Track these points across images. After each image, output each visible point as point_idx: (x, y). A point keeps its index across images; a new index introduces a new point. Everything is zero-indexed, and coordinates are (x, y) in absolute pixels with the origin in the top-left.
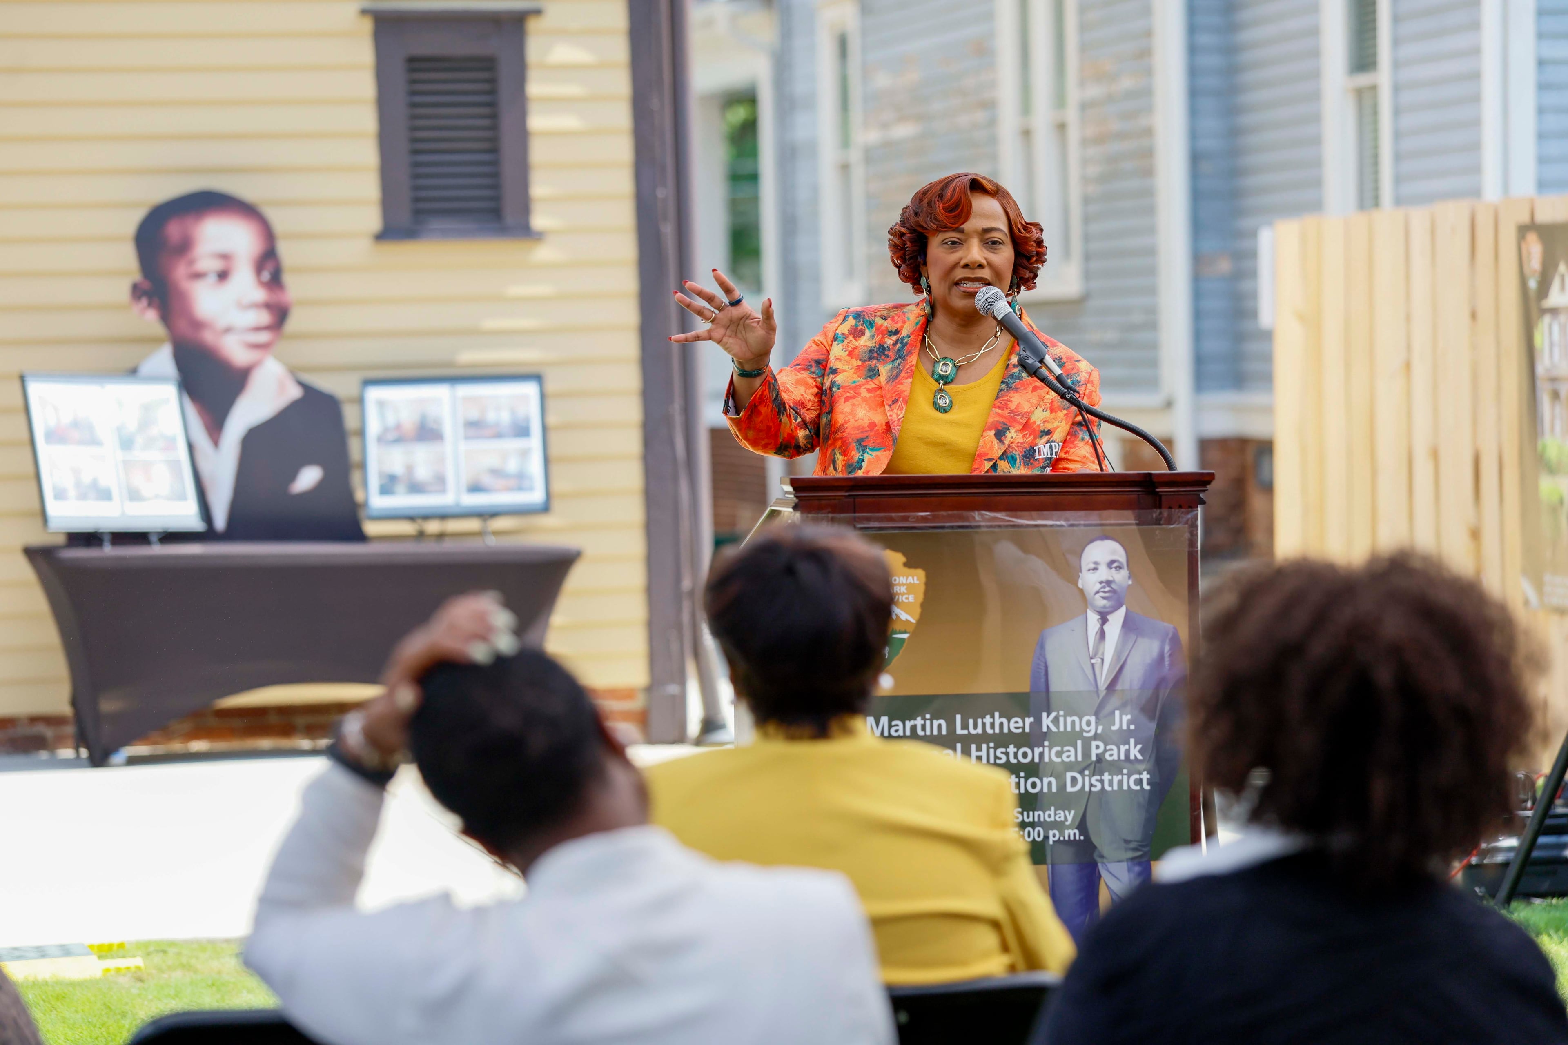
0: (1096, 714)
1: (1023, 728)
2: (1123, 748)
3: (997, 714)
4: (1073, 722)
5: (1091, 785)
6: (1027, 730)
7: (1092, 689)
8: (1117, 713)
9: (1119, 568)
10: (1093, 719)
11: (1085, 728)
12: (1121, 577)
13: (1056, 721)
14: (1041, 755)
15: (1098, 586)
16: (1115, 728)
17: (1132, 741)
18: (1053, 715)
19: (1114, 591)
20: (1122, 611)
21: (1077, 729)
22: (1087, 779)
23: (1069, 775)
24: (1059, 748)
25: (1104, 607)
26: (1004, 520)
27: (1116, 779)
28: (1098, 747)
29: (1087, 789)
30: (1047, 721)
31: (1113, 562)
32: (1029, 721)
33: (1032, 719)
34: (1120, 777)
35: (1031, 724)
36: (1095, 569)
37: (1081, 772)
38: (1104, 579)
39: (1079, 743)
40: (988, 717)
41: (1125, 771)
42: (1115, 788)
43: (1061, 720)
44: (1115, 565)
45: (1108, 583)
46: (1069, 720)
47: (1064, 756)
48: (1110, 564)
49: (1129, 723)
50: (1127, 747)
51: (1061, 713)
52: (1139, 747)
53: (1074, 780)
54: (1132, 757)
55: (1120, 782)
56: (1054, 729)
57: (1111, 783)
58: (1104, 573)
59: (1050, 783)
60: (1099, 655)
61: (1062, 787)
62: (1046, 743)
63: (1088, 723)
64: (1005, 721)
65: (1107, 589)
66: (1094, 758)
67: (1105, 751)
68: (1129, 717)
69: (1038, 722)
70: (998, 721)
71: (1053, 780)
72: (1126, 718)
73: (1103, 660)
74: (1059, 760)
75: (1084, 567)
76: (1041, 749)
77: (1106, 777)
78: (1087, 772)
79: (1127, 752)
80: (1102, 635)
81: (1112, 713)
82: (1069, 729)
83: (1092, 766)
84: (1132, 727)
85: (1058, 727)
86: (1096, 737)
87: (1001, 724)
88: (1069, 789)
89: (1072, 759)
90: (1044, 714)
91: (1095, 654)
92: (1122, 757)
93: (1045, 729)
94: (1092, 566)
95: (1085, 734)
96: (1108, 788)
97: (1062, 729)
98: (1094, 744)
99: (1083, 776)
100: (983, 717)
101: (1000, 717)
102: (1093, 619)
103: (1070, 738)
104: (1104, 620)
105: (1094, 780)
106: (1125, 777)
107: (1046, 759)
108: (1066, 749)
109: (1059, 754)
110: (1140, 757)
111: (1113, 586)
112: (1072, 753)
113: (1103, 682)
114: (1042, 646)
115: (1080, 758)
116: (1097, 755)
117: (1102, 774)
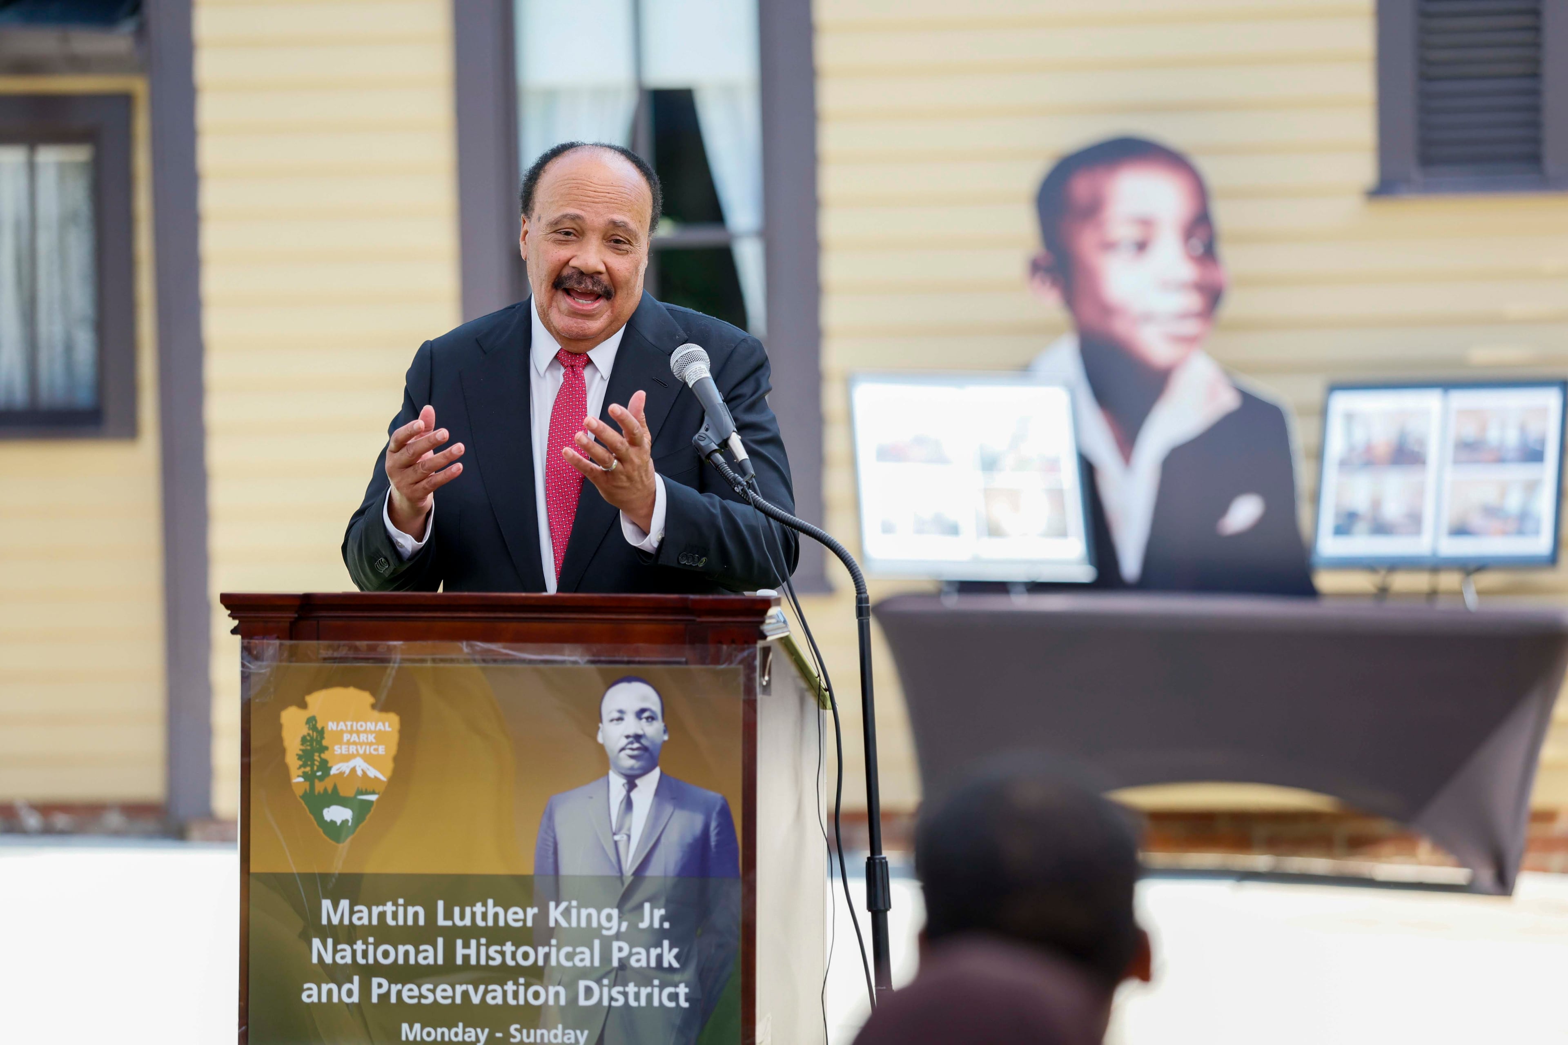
0: (620, 906)
1: (525, 921)
2: (654, 952)
3: (490, 902)
4: (589, 917)
5: (611, 999)
6: (529, 923)
7: (615, 873)
8: (647, 906)
9: (651, 718)
10: (615, 912)
11: (604, 923)
12: (654, 731)
13: (567, 913)
14: (547, 956)
15: (624, 741)
16: (644, 925)
17: (666, 943)
18: (564, 905)
19: (645, 749)
20: (656, 772)
21: (595, 924)
22: (606, 990)
23: (582, 984)
24: (570, 949)
25: (632, 768)
26: (500, 654)
27: (644, 991)
28: (620, 949)
29: (605, 1003)
30: (555, 914)
31: (643, 711)
32: (532, 911)
33: (535, 910)
34: (649, 989)
35: (534, 916)
36: (620, 719)
37: (599, 981)
38: (631, 731)
39: (597, 943)
40: (479, 905)
41: (656, 982)
42: (643, 1003)
43: (574, 912)
44: (646, 714)
45: (638, 737)
46: (584, 912)
47: (577, 959)
48: (640, 713)
49: (663, 919)
50: (659, 950)
51: (574, 903)
52: (675, 951)
53: (589, 991)
54: (666, 964)
55: (650, 997)
56: (564, 923)
57: (637, 997)
58: (631, 726)
59: (557, 994)
60: (624, 831)
61: (573, 999)
62: (554, 942)
63: (609, 918)
64: (500, 910)
65: (636, 745)
66: (615, 963)
67: (631, 954)
68: (662, 912)
69: (543, 914)
70: (491, 911)
71: (561, 989)
72: (659, 912)
73: (629, 837)
74: (570, 964)
75: (606, 716)
76: (546, 949)
77: (631, 988)
78: (605, 982)
79: (660, 958)
80: (629, 804)
81: (640, 906)
82: (583, 924)
83: (613, 975)
84: (666, 925)
85: (568, 919)
86: (618, 936)
87: (496, 915)
88: (582, 1002)
89: (587, 963)
90: (552, 905)
91: (620, 829)
92: (653, 964)
93: (552, 924)
94: (616, 715)
95: (605, 932)
96: (633, 1003)
97: (574, 924)
98: (616, 945)
99: (601, 986)
100: (473, 905)
101: (495, 905)
102: (617, 783)
103: (585, 936)
104: (631, 784)
105: (615, 991)
106: (656, 990)
107: (553, 962)
108: (578, 950)
109: (570, 957)
110: (676, 965)
111: (643, 741)
112: (587, 956)
113: (629, 865)
114: (550, 816)
115: (597, 963)
116: (620, 960)
117: (625, 985)
